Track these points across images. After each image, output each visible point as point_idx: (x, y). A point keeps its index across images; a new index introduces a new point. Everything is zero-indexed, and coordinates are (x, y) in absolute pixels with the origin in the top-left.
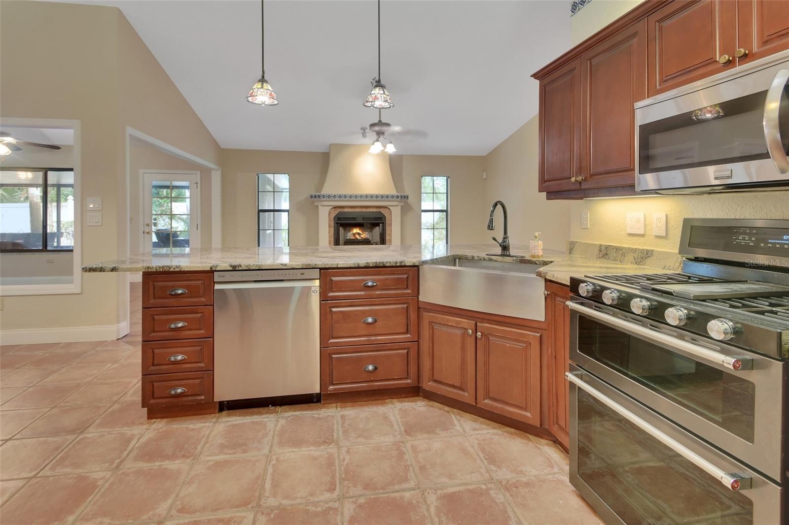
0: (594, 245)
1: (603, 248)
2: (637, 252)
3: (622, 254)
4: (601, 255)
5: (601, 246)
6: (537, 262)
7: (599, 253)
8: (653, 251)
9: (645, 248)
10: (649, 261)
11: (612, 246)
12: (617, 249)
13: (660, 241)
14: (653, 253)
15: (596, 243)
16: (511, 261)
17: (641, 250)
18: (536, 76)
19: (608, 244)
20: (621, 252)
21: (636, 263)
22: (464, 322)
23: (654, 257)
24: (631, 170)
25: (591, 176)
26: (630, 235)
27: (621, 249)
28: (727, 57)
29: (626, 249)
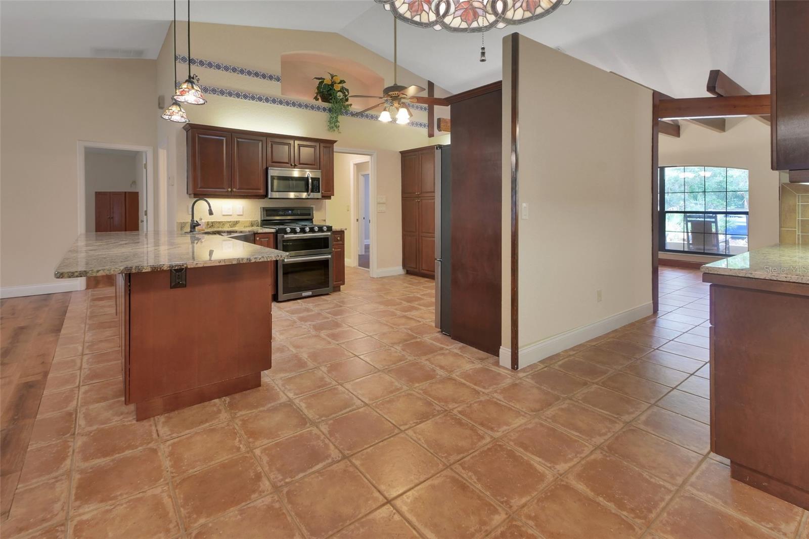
1: (210, 223)
3: (223, 224)
4: (208, 227)
5: (208, 222)
8: (239, 221)
9: (235, 220)
11: (216, 221)
12: (219, 222)
13: (239, 217)
17: (232, 221)
19: (213, 221)
21: (231, 227)
23: (240, 223)
24: (260, 189)
25: (238, 189)
26: (224, 215)
27: (222, 222)
28: (293, 164)
29: (225, 222)
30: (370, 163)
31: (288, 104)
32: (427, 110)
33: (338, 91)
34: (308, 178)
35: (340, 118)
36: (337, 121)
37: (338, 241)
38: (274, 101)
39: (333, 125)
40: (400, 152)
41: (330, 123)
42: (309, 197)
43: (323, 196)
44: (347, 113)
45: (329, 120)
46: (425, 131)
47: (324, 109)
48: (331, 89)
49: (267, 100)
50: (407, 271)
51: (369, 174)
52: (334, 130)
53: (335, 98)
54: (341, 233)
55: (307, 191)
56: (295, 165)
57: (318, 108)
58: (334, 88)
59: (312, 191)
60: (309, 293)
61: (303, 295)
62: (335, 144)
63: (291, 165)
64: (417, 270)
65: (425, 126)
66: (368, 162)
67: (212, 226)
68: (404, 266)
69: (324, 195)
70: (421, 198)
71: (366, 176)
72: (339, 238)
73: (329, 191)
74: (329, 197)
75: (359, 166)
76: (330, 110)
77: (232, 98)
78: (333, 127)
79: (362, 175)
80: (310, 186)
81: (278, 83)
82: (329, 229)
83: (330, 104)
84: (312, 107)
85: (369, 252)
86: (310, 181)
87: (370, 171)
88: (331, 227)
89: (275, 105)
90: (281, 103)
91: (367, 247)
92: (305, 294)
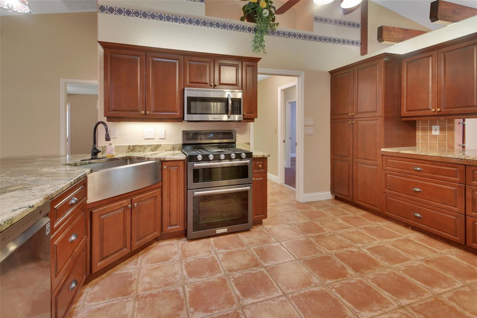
0: (124, 146)
1: (131, 147)
2: (153, 146)
3: (144, 148)
4: (129, 151)
5: (129, 146)
6: (119, 159)
7: (128, 150)
8: (161, 144)
9: (157, 144)
10: (159, 149)
11: (138, 145)
12: (141, 146)
13: (161, 140)
14: (161, 145)
15: (127, 145)
16: (105, 161)
17: (155, 145)
18: (102, 44)
19: (134, 145)
20: (143, 147)
21: (152, 151)
22: (125, 202)
23: (161, 147)
24: (177, 112)
25: (153, 112)
26: (146, 139)
27: (143, 146)
28: (212, 84)
29: (146, 146)
30: (297, 87)
31: (211, 24)
32: (360, 27)
33: (264, 8)
34: (227, 99)
35: (266, 37)
36: (262, 40)
37: (259, 168)
38: (198, 22)
39: (259, 44)
40: (330, 72)
41: (255, 43)
42: (229, 120)
43: (244, 119)
44: (273, 33)
45: (254, 39)
46: (357, 49)
47: (250, 30)
48: (256, 7)
49: (190, 22)
50: (336, 196)
51: (296, 101)
52: (260, 50)
53: (261, 15)
54: (264, 160)
55: (227, 112)
56: (215, 86)
57: (243, 29)
58: (260, 5)
59: (233, 113)
60: (225, 230)
61: (217, 232)
62: (259, 63)
63: (211, 86)
64: (349, 199)
65: (357, 43)
66: (296, 86)
67: (134, 149)
68: (333, 191)
69: (245, 117)
70: (357, 119)
71: (293, 104)
72: (260, 166)
73: (253, 113)
74: (252, 120)
75: (287, 92)
76: (255, 30)
77: (155, 21)
78: (258, 47)
79: (290, 103)
80: (230, 108)
81: (203, 3)
82: (249, 155)
83: (256, 24)
84: (237, 28)
85: (295, 165)
86: (230, 102)
87: (298, 97)
88: (252, 153)
89: (199, 27)
90: (204, 24)
91: (293, 160)
92: (219, 231)
